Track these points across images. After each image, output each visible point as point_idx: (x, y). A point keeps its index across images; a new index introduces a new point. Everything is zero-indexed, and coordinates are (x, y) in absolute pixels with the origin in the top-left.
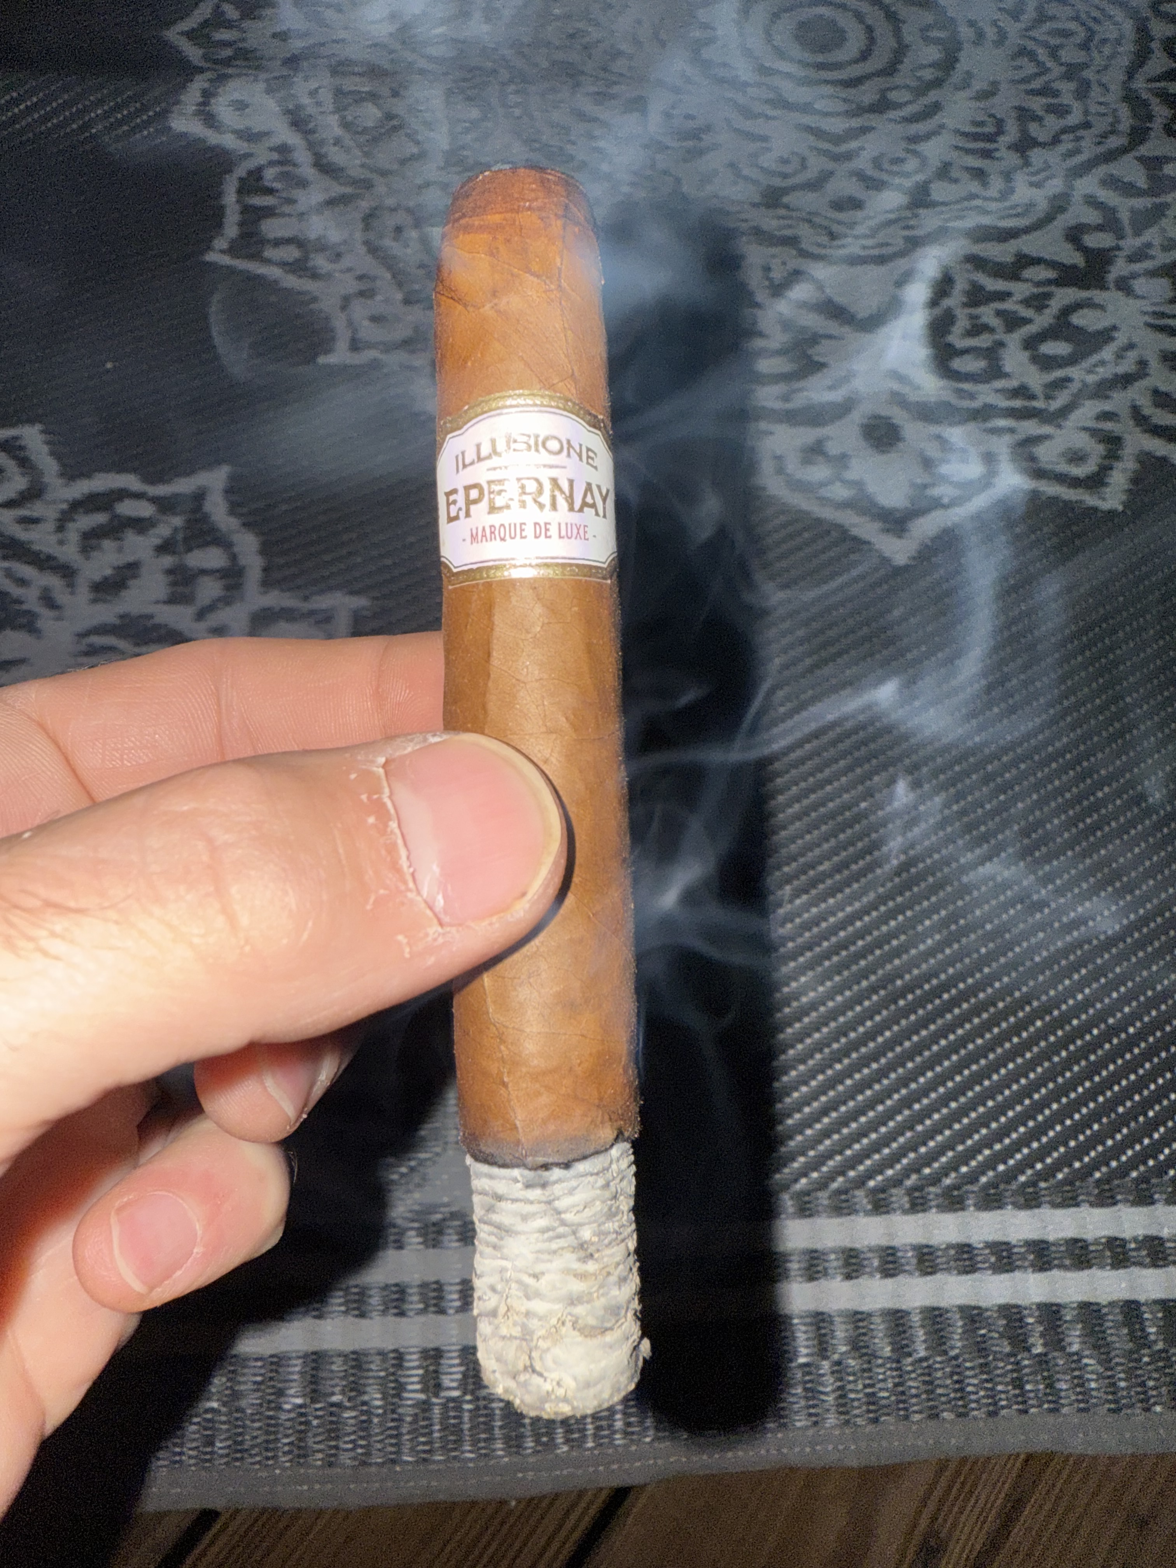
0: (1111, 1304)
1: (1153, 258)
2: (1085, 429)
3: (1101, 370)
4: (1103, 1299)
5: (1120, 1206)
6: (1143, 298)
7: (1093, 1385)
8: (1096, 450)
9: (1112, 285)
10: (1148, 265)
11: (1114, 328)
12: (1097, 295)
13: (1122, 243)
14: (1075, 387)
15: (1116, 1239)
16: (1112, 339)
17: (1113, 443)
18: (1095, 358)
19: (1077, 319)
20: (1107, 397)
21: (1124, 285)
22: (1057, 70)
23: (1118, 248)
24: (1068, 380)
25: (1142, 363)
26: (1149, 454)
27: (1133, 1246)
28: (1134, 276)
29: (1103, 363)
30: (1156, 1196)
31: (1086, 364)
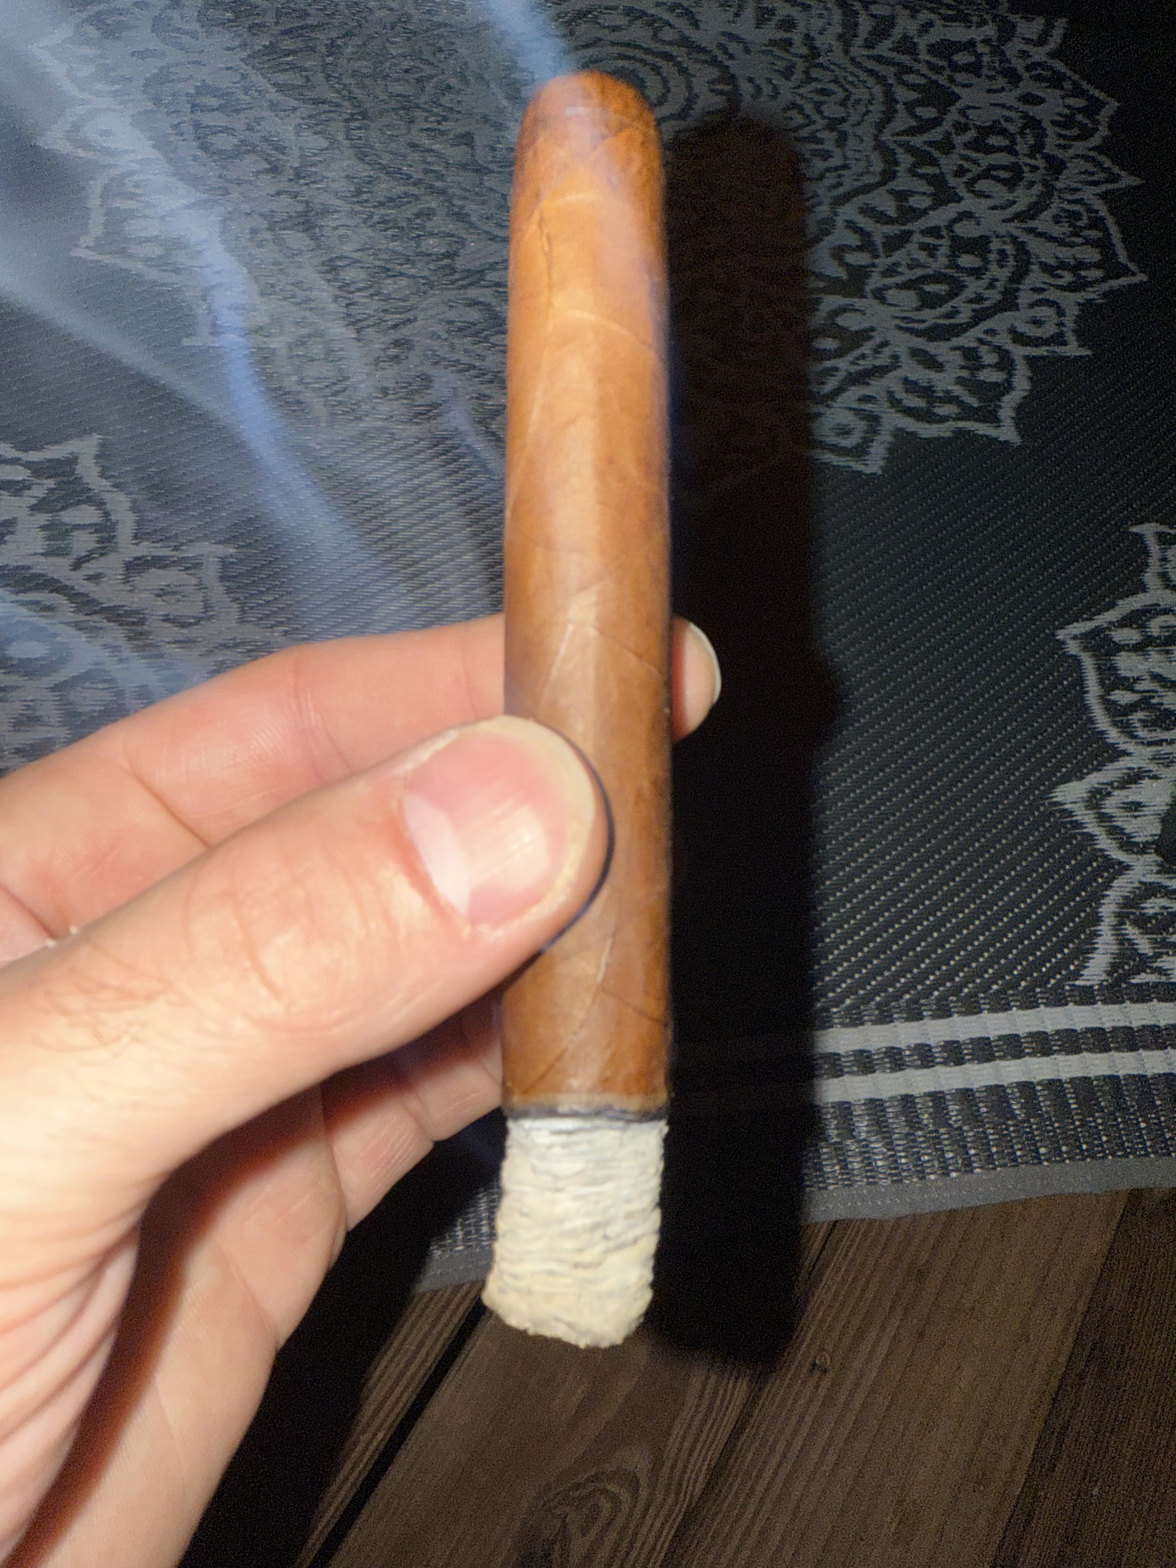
0: (892, 1099)
1: (901, 274)
2: (850, 409)
3: (862, 362)
4: (885, 1096)
5: (896, 1023)
6: (895, 305)
7: (880, 1163)
8: (860, 427)
9: (869, 295)
10: (898, 279)
11: (872, 329)
12: (858, 303)
13: (876, 261)
14: (841, 375)
15: (893, 1048)
16: (870, 338)
17: (873, 420)
18: (857, 353)
19: (841, 321)
20: (868, 384)
21: (879, 295)
22: (821, 122)
23: (873, 265)
24: (836, 369)
25: (895, 357)
26: (901, 430)
27: (907, 1053)
28: (887, 288)
29: (863, 356)
30: (925, 1013)
31: (850, 357)
